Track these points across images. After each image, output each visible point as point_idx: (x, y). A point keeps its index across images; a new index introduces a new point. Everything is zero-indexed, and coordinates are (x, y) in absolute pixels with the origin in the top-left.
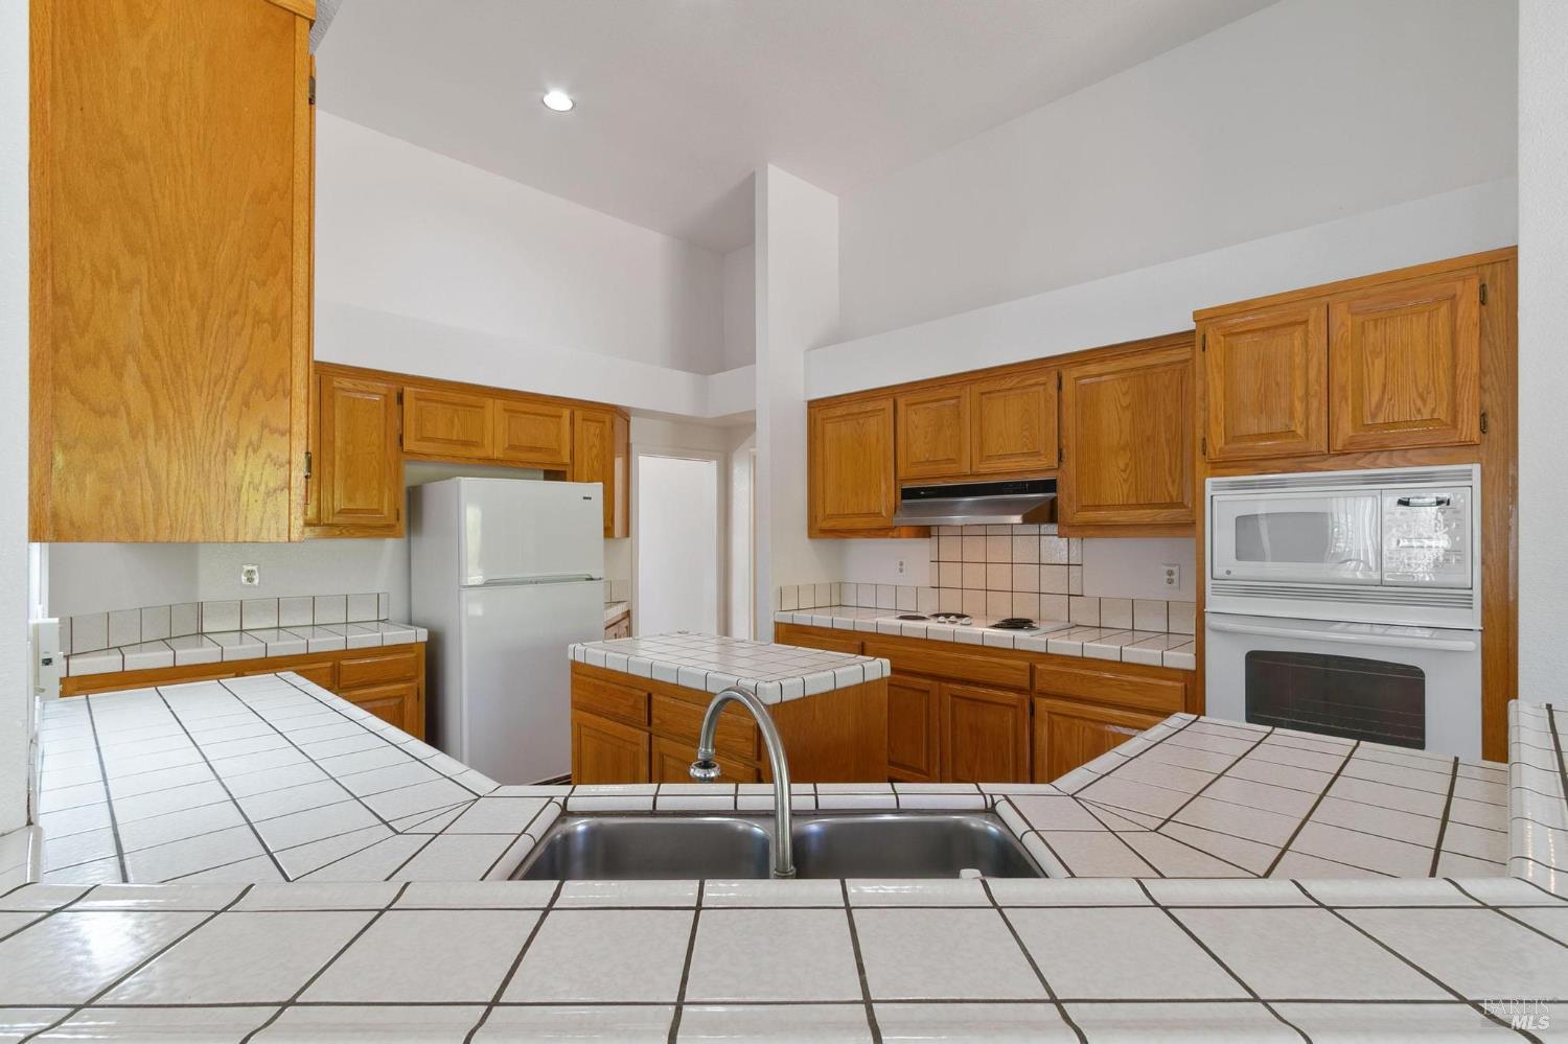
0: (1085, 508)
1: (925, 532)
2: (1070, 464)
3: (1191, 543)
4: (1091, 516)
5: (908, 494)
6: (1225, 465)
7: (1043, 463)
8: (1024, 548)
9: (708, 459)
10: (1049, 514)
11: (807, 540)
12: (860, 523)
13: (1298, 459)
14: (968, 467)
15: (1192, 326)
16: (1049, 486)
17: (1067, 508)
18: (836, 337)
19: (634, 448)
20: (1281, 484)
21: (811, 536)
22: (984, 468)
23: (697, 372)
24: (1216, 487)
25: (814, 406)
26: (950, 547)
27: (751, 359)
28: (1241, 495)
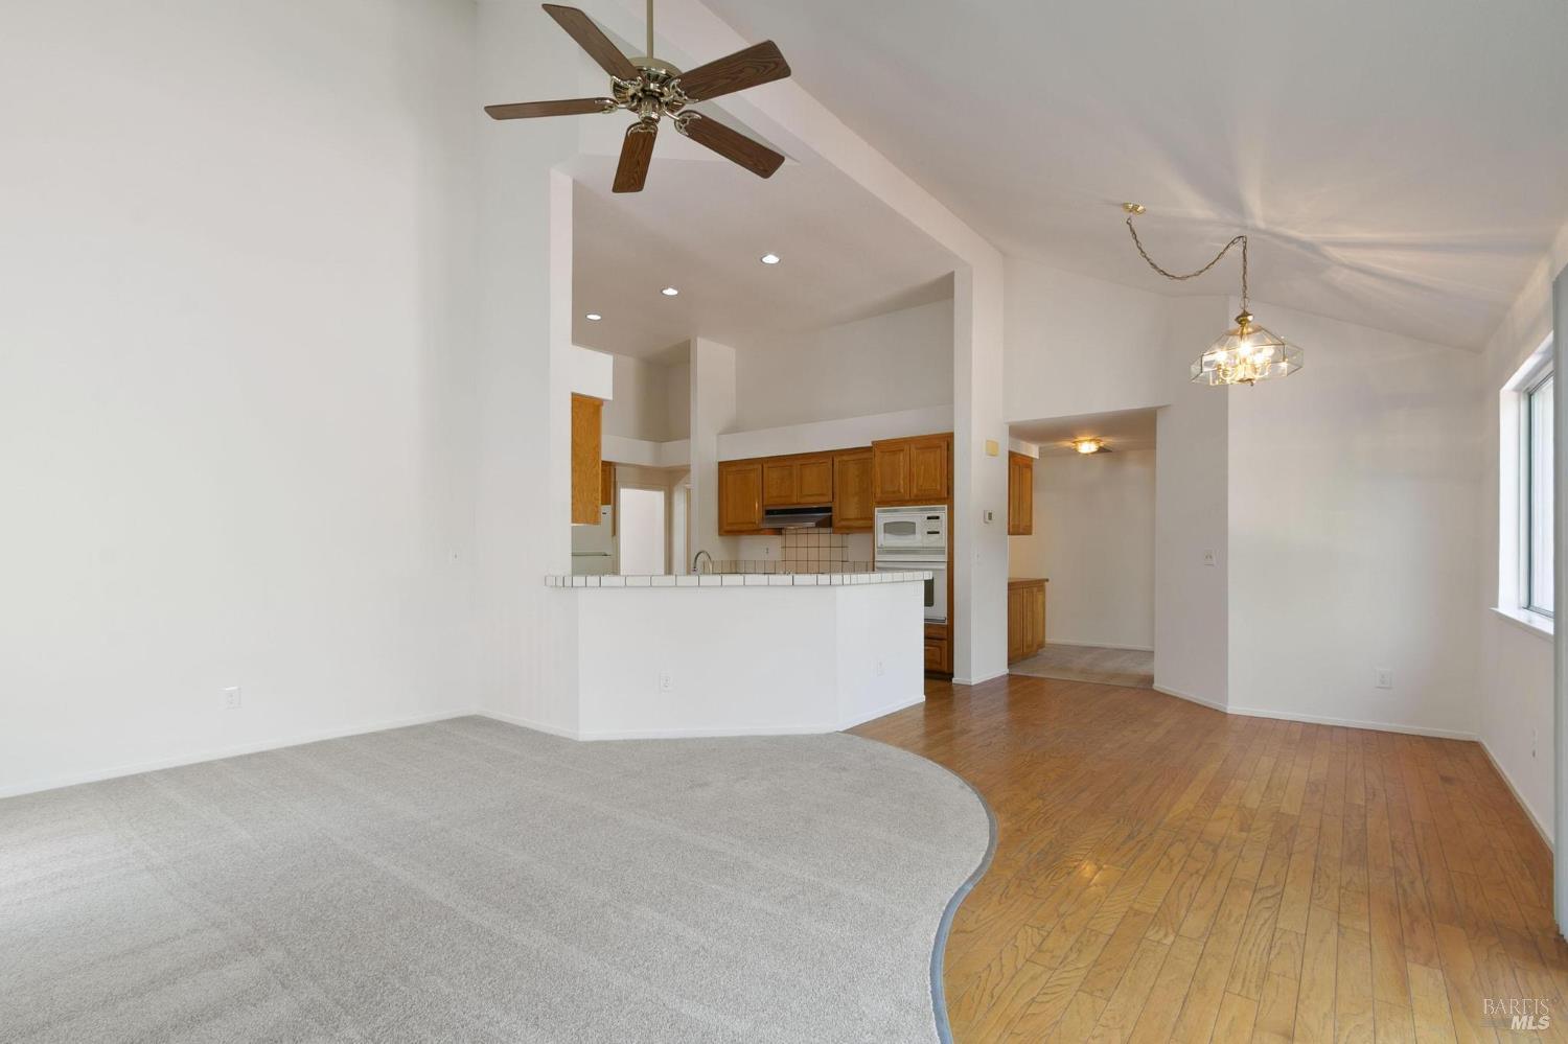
0: (843, 520)
1: (778, 531)
2: (837, 500)
3: (871, 535)
4: (844, 523)
5: (768, 512)
6: (883, 503)
7: (825, 499)
8: (813, 540)
9: (660, 490)
10: (827, 523)
11: (717, 537)
12: (745, 527)
13: (902, 502)
14: (796, 499)
15: (870, 445)
16: (829, 510)
17: (835, 520)
18: (734, 428)
19: (618, 484)
20: (896, 511)
21: (720, 535)
22: (803, 500)
23: (655, 441)
24: (879, 512)
25: (720, 464)
26: (791, 540)
27: (687, 436)
28: (888, 514)
